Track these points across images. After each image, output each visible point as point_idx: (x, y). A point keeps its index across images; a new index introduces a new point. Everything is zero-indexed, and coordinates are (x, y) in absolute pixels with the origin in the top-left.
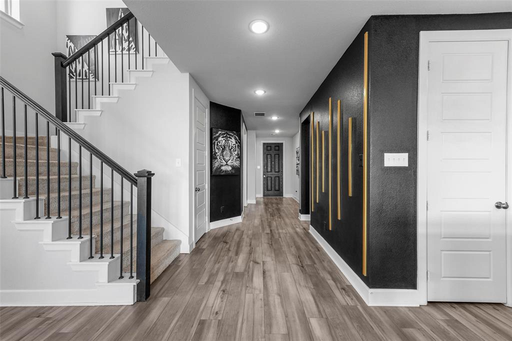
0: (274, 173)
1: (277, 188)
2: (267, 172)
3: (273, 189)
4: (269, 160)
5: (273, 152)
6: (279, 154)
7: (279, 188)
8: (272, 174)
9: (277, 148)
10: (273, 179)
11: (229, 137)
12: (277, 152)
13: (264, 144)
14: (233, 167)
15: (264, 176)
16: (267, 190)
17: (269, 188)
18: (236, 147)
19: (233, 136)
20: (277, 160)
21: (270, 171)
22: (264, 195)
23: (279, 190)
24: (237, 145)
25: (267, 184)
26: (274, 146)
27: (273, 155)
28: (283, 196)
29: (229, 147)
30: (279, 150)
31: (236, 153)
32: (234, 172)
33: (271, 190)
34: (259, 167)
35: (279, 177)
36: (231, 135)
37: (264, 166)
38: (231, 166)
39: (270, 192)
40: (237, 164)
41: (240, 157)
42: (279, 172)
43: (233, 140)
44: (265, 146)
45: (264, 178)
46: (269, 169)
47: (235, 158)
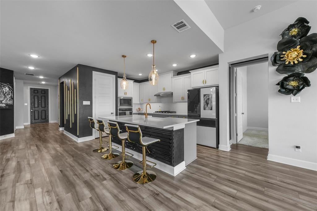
0: (41, 108)
1: (43, 117)
2: (34, 107)
3: (40, 118)
4: (36, 100)
5: (40, 95)
6: (45, 96)
7: (45, 117)
8: (39, 109)
9: (43, 92)
10: (40, 112)
11: (3, 87)
12: (43, 95)
13: (31, 89)
14: (7, 105)
15: (32, 110)
16: (35, 119)
17: (37, 117)
18: (9, 92)
19: (6, 86)
20: (43, 100)
21: (37, 106)
22: (31, 123)
23: (45, 119)
24: (10, 91)
25: (34, 115)
26: (40, 90)
27: (40, 97)
28: (48, 122)
29: (3, 92)
30: (45, 93)
31: (10, 96)
32: (7, 107)
33: (38, 119)
34: (26, 104)
35: (45, 110)
36: (5, 85)
37: (31, 104)
38: (5, 104)
39: (37, 121)
40: (10, 102)
41: (12, 98)
42: (45, 107)
43: (7, 89)
44: (33, 90)
45: (31, 112)
46: (36, 106)
47: (8, 99)
